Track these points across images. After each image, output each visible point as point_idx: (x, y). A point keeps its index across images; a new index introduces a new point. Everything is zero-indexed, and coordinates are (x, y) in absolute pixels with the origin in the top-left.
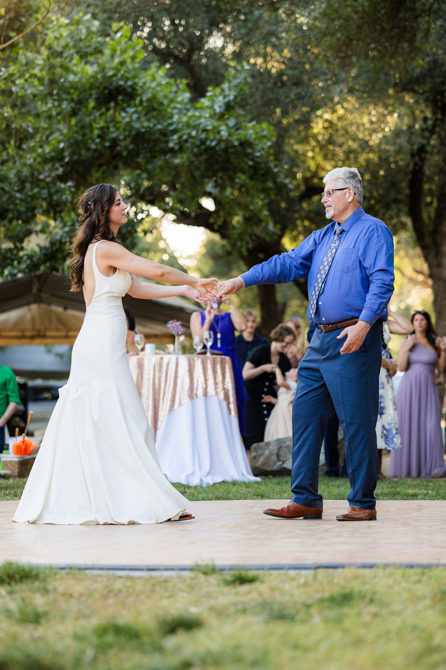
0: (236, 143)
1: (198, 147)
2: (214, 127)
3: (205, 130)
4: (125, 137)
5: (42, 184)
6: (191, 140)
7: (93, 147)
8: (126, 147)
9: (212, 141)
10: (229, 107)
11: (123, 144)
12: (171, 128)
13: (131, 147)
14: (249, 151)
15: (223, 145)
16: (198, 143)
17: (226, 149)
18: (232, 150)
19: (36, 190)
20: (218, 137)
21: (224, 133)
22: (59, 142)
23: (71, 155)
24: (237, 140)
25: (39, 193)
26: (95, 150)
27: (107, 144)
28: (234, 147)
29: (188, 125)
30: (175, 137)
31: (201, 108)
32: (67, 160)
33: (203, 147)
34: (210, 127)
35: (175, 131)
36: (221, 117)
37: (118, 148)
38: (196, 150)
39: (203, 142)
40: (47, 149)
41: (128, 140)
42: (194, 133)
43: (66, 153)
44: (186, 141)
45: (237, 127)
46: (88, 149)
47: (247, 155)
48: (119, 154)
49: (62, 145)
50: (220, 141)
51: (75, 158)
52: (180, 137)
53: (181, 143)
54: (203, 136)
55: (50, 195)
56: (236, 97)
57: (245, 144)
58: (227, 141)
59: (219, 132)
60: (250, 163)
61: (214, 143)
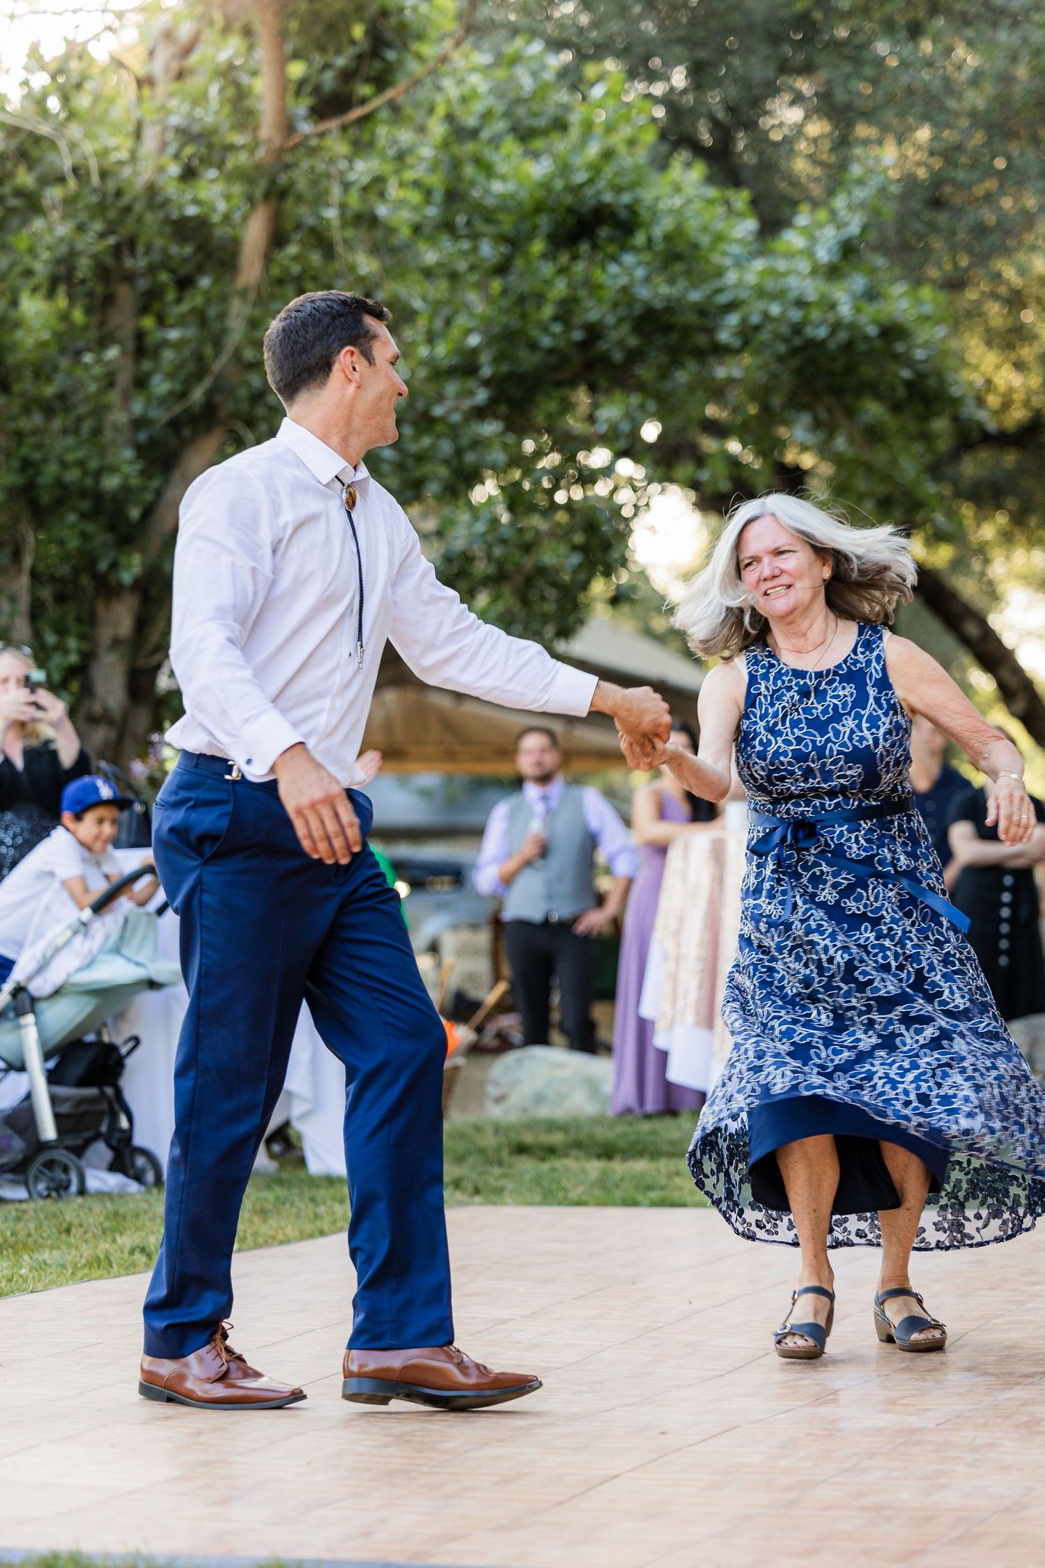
0: (872, 331)
1: (786, 340)
2: (823, 297)
3: (801, 303)
4: (620, 321)
5: (440, 428)
6: (769, 327)
7: (546, 341)
8: (621, 343)
9: (818, 326)
10: (848, 250)
11: (614, 335)
12: (723, 299)
13: (633, 342)
14: (900, 348)
15: (843, 336)
16: (784, 330)
17: (848, 346)
18: (862, 347)
19: (426, 441)
20: (831, 317)
21: (845, 310)
22: (468, 332)
23: (497, 360)
24: (876, 322)
25: (433, 447)
26: (551, 351)
27: (578, 335)
28: (866, 338)
29: (761, 292)
30: (733, 319)
31: (790, 255)
32: (486, 371)
33: (797, 341)
34: (812, 296)
35: (731, 306)
36: (833, 272)
37: (603, 346)
38: (782, 348)
39: (797, 329)
40: (441, 349)
41: (625, 329)
42: (775, 309)
43: (485, 357)
44: (757, 328)
45: (871, 295)
46: (534, 346)
47: (896, 357)
48: (605, 359)
49: (474, 340)
50: (836, 327)
51: (504, 368)
52: (744, 321)
53: (748, 334)
54: (796, 315)
55: (459, 452)
56: (865, 229)
57: (892, 332)
58: (852, 327)
59: (833, 306)
60: (906, 374)
61: (822, 332)
